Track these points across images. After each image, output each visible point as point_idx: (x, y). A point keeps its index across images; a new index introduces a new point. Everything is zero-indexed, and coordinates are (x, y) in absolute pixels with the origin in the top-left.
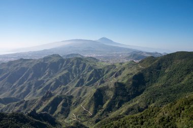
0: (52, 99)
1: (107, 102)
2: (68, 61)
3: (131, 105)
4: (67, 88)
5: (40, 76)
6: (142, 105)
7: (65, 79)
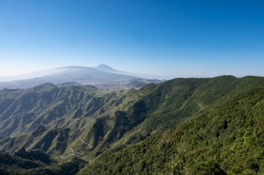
0: (45, 133)
1: (108, 133)
2: (64, 90)
3: (133, 134)
4: (63, 120)
5: (30, 108)
6: (144, 133)
7: (61, 111)
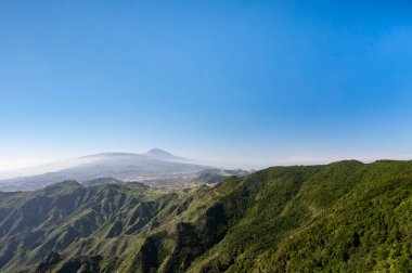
0: (60, 266)
1: (165, 261)
2: (93, 191)
3: (206, 261)
4: (90, 242)
5: (36, 223)
7: (88, 226)
